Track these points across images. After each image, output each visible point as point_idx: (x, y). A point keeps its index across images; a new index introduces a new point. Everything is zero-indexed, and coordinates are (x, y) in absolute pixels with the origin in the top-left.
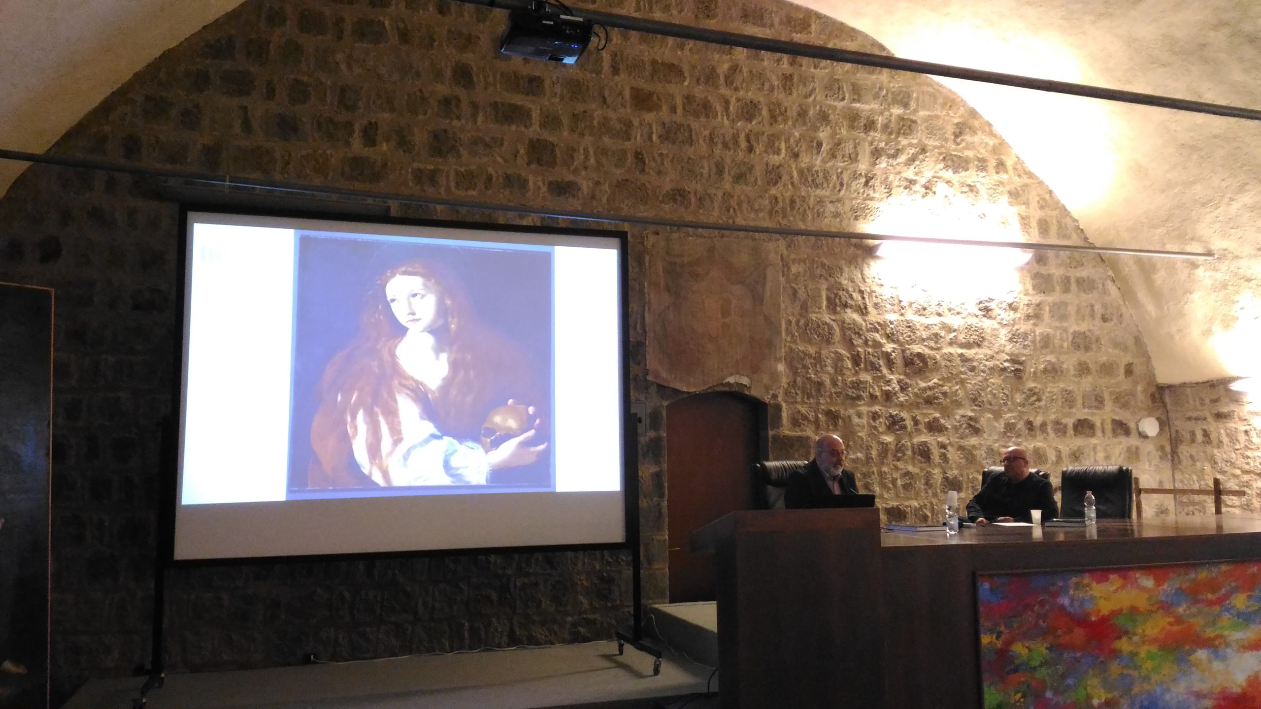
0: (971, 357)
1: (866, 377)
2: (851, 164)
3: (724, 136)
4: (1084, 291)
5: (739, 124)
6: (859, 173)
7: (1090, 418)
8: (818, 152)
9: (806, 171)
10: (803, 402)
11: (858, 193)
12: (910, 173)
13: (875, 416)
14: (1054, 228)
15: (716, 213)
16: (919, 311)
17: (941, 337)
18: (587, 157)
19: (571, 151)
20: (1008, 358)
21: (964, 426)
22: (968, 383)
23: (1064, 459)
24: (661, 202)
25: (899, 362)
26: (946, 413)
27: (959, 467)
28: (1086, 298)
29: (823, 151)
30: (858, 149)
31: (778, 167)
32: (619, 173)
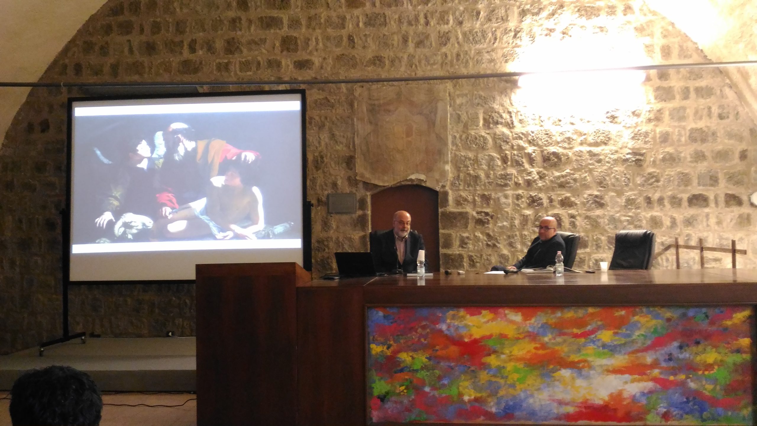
0: (597, 153)
1: (512, 171)
2: (503, 23)
3: (408, 16)
4: (703, 97)
5: (419, 7)
6: (508, 29)
7: (704, 193)
8: (478, 19)
9: (468, 33)
10: (465, 190)
11: (509, 43)
12: (550, 24)
13: (518, 197)
14: (675, 52)
15: (403, 69)
16: (555, 122)
17: (573, 140)
18: (317, 43)
19: (307, 41)
20: (630, 151)
21: (590, 202)
22: (594, 171)
23: (678, 224)
24: (365, 66)
25: (539, 159)
26: (576, 193)
27: (586, 231)
28: (702, 102)
29: (481, 18)
30: (508, 12)
31: (447, 33)
32: (338, 51)
